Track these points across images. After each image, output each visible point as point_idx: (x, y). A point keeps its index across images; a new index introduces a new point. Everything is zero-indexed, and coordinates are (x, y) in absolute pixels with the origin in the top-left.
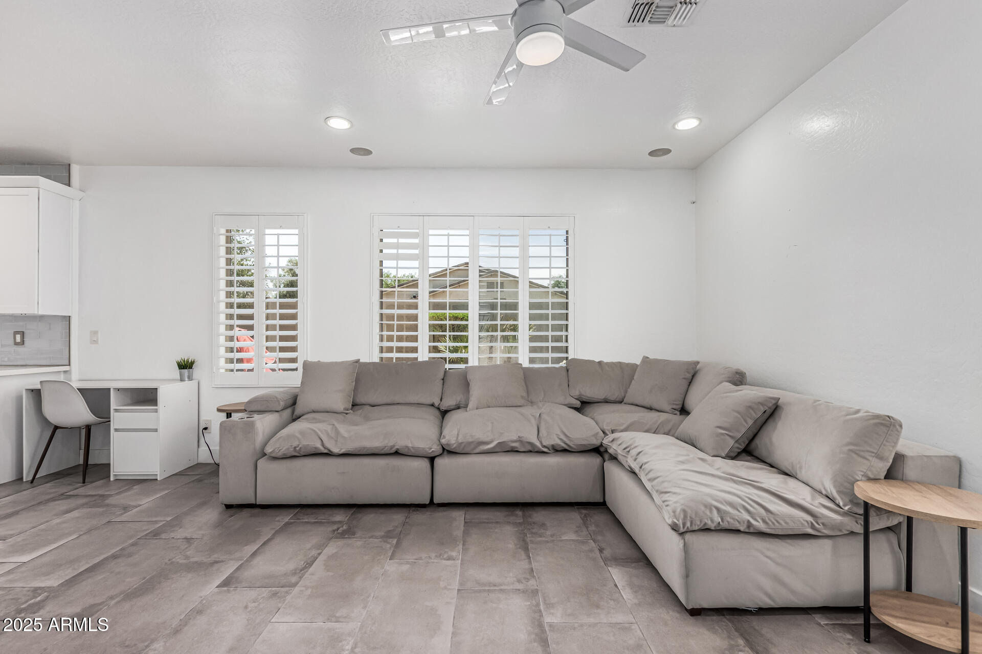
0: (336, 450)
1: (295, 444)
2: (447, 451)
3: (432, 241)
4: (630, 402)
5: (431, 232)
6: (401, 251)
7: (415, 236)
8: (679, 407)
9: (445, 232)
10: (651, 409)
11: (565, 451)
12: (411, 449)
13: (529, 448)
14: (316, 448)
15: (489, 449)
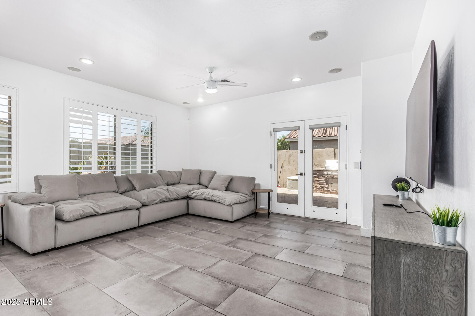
0: (100, 212)
1: (81, 212)
2: (144, 205)
3: (99, 117)
4: (183, 183)
5: (99, 113)
6: (84, 120)
7: (91, 114)
8: (198, 183)
9: (108, 115)
10: (190, 184)
11: (177, 199)
12: (132, 206)
13: (168, 200)
14: (92, 213)
15: (157, 202)
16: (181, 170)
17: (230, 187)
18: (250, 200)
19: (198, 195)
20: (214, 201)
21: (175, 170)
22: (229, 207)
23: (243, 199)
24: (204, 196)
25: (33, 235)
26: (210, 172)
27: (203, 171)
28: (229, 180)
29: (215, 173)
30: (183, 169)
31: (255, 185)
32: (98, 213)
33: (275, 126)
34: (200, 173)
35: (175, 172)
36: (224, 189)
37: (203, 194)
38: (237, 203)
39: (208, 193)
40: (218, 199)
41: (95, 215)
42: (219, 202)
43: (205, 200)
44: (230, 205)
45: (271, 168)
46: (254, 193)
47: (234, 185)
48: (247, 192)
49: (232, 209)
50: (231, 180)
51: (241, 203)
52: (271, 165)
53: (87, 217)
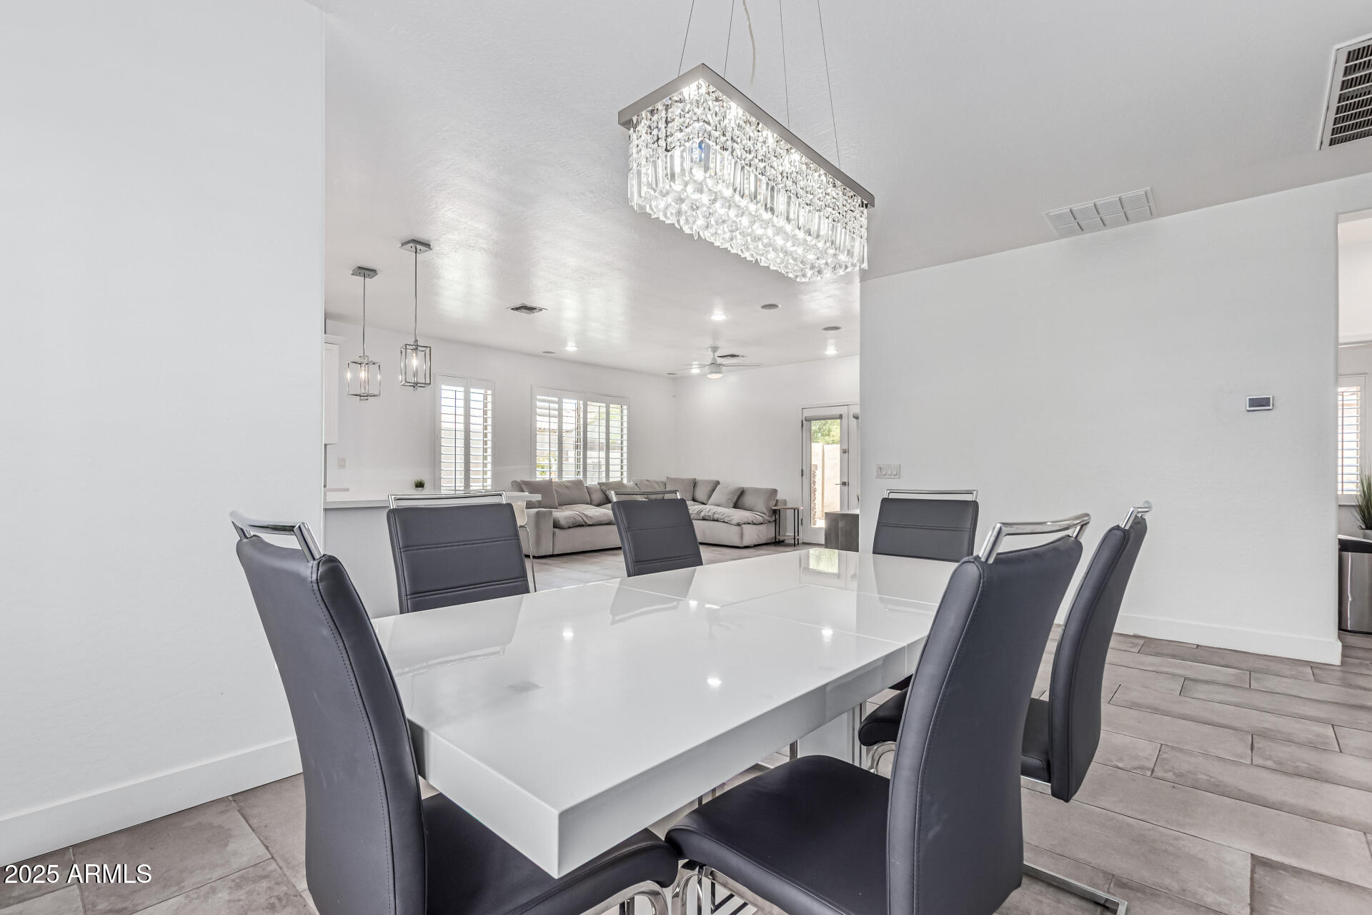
16: (664, 479)
17: (740, 503)
18: (770, 522)
19: (695, 512)
20: (717, 521)
21: (657, 480)
22: (737, 527)
23: (761, 519)
24: (702, 514)
25: (538, 541)
26: (710, 481)
27: (701, 480)
28: (738, 494)
29: (718, 483)
30: (667, 478)
31: (777, 501)
32: (586, 522)
33: (808, 413)
34: (695, 484)
35: (657, 482)
36: (732, 505)
37: (700, 512)
38: (749, 524)
39: (708, 509)
40: (722, 517)
41: (582, 526)
42: (724, 522)
43: (704, 519)
44: (739, 525)
45: (802, 475)
46: (775, 512)
47: (748, 500)
48: (765, 510)
49: (742, 529)
50: (742, 493)
51: (754, 524)
52: (802, 471)
53: (576, 526)
